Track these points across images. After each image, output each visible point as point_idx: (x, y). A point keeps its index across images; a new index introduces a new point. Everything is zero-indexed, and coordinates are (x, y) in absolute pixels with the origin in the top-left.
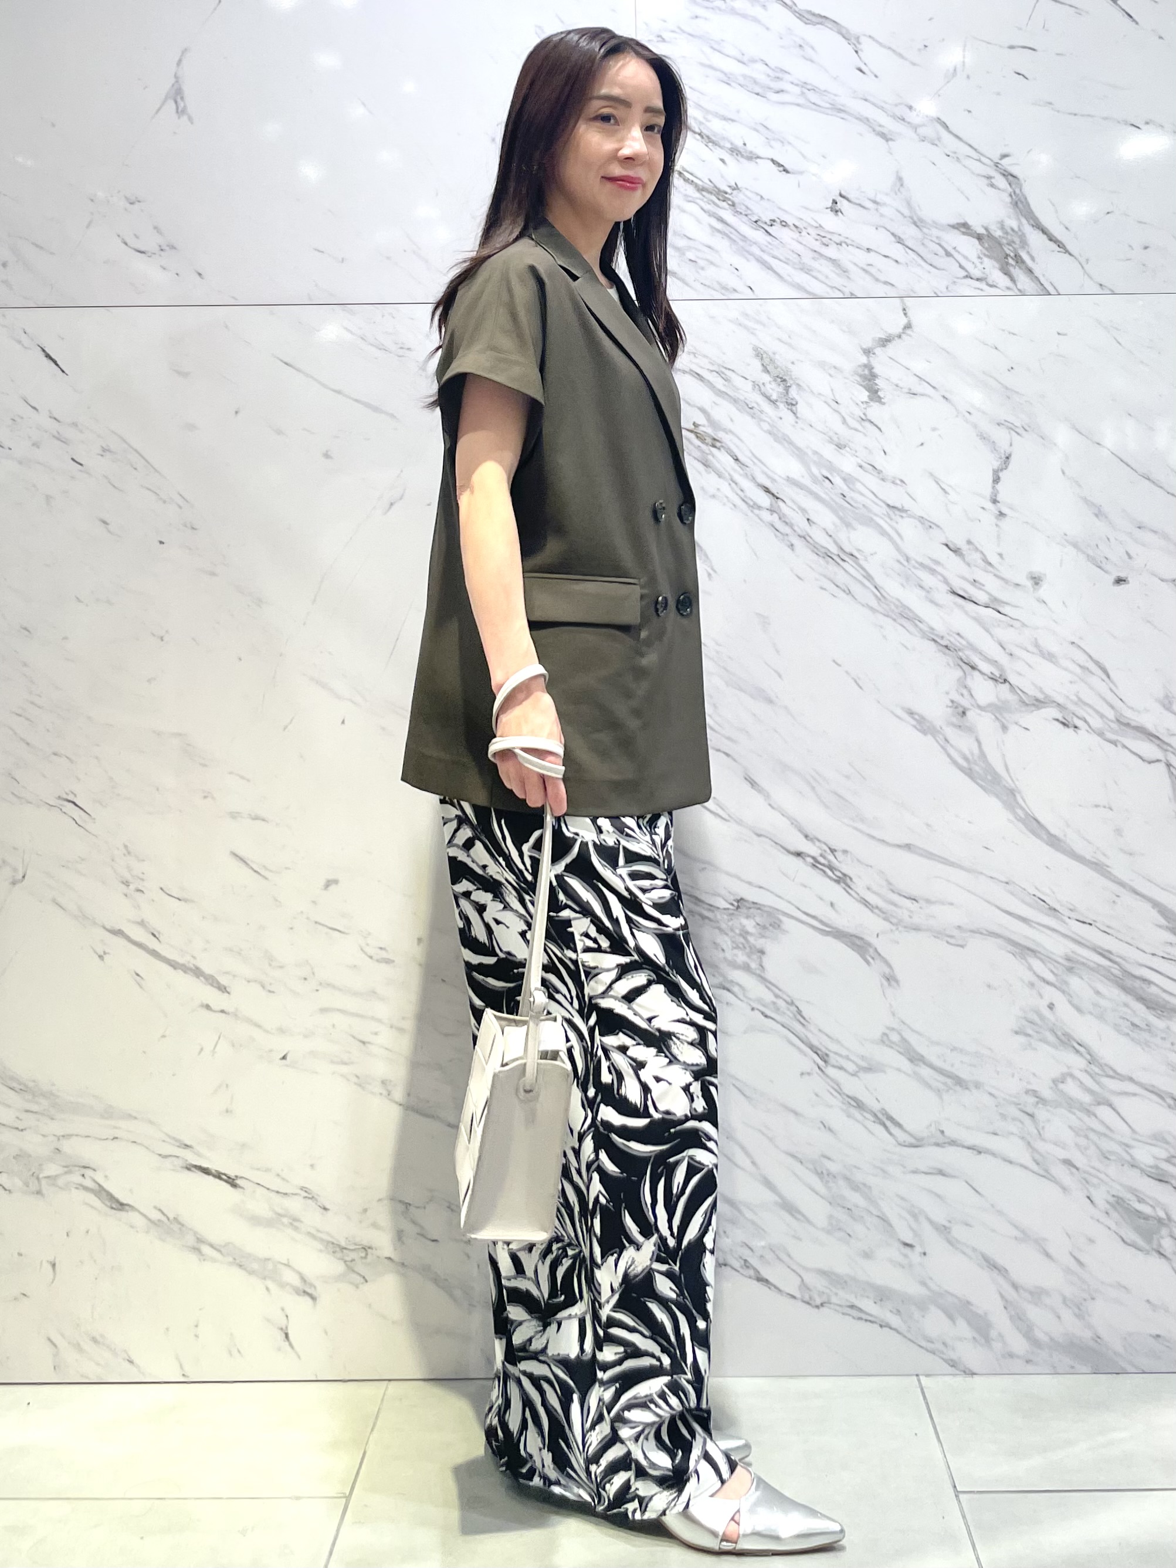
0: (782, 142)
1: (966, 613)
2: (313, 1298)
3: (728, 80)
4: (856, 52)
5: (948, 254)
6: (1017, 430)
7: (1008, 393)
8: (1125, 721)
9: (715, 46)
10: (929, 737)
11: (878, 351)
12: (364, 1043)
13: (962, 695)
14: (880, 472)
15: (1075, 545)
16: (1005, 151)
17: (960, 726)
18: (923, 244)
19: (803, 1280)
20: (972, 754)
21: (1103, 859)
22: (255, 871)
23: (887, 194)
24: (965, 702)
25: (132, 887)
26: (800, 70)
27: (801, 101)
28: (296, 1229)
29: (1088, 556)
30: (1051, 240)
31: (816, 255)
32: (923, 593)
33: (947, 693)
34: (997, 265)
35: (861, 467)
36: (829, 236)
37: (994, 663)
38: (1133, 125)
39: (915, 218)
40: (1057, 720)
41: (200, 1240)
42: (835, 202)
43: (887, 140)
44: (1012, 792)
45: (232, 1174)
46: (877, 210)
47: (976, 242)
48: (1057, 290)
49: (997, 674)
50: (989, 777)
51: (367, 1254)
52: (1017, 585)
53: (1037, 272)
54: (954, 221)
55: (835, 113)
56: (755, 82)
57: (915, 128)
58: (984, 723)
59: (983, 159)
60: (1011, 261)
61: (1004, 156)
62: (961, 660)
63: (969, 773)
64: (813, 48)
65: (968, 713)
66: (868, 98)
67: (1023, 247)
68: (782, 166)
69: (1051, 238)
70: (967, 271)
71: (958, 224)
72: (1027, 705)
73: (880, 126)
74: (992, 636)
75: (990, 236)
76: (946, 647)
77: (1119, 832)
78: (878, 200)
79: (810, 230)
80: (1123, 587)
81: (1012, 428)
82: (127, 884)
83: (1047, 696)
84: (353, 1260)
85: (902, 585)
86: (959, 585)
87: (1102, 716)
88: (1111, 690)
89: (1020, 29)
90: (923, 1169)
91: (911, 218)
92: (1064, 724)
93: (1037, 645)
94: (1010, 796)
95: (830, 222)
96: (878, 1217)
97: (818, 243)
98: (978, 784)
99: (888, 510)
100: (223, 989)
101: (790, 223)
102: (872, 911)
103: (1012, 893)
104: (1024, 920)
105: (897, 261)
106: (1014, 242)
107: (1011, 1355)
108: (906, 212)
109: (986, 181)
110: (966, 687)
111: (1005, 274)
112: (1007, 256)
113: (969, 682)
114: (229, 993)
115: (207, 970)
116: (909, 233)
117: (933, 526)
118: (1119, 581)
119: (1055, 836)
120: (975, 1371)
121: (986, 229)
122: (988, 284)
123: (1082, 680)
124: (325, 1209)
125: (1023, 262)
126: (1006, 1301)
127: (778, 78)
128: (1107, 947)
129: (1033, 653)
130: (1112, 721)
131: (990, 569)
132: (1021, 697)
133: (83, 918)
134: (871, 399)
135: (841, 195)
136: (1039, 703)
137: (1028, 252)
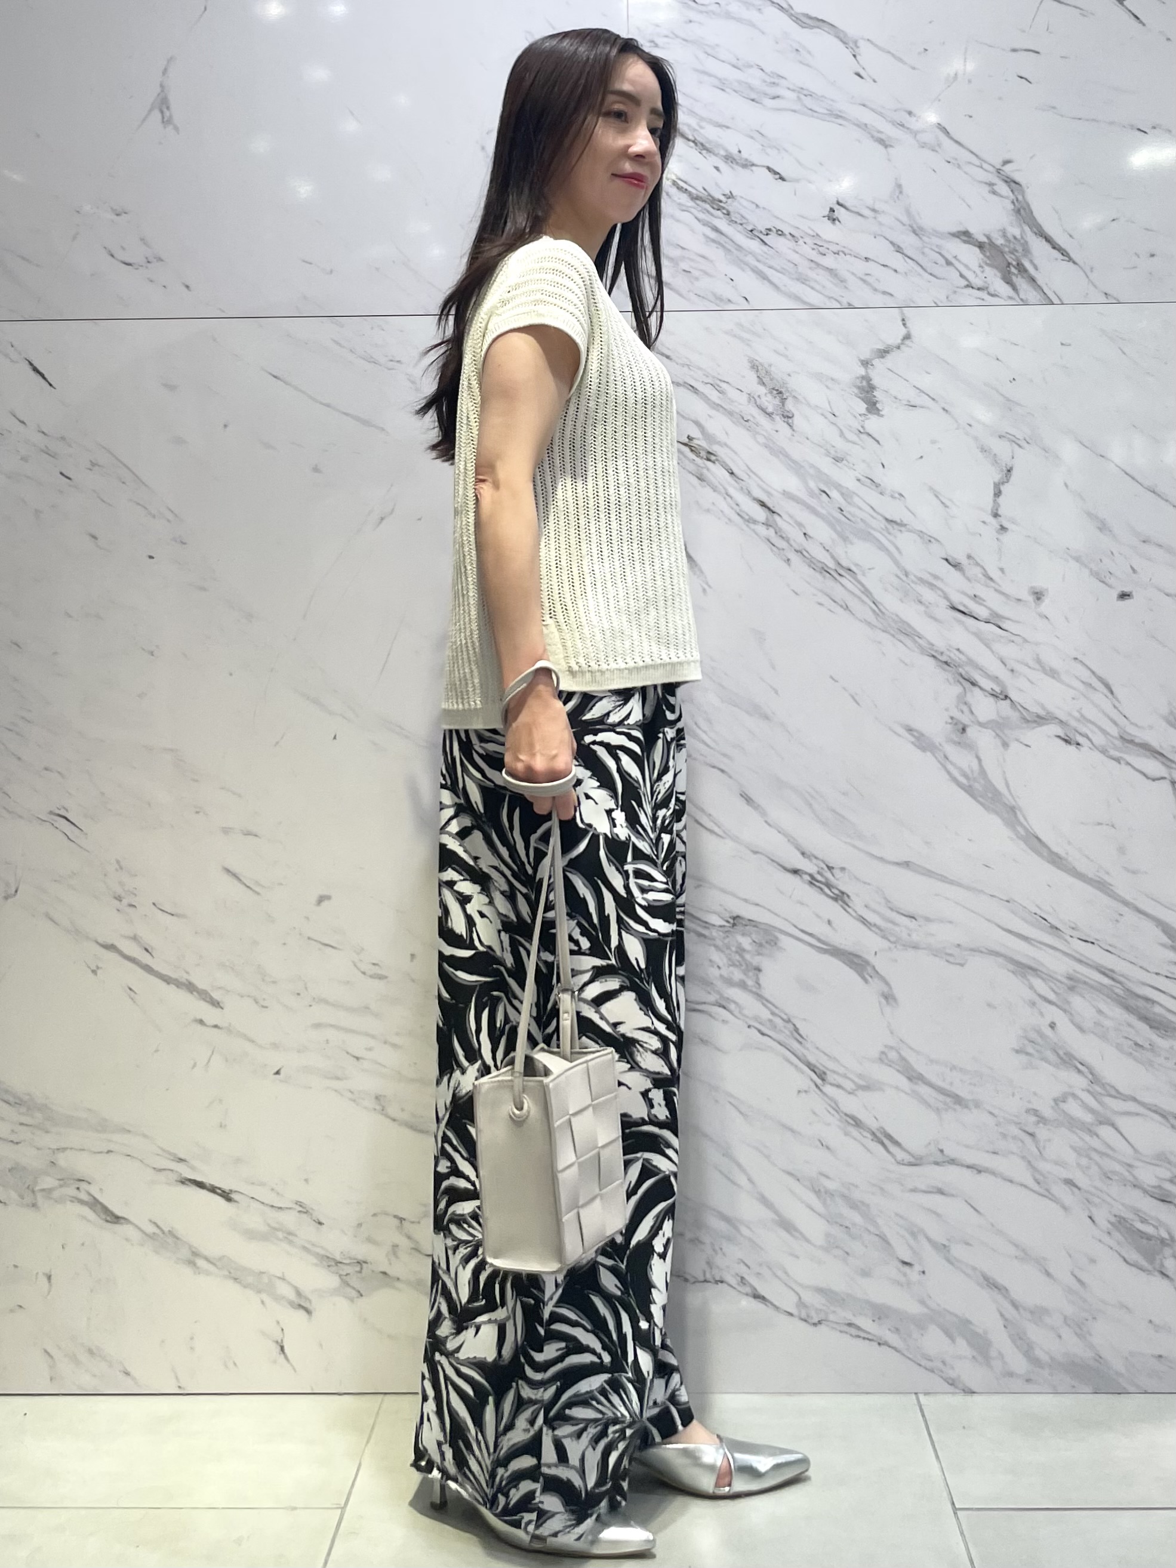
0: (778, 149)
1: (967, 629)
2: (308, 1312)
3: (722, 86)
4: (854, 56)
5: (949, 263)
6: (1019, 442)
7: (1009, 404)
8: (1129, 738)
9: (710, 51)
10: (929, 754)
11: (876, 362)
12: (358, 1058)
13: (962, 712)
14: (878, 486)
15: (1077, 559)
16: (1007, 157)
17: (959, 743)
18: (923, 253)
19: (800, 1298)
20: (972, 771)
21: (1106, 878)
22: (248, 887)
23: (886, 202)
24: (965, 719)
25: (125, 902)
26: (798, 75)
27: (797, 107)
28: (291, 1242)
29: (1091, 570)
30: (1054, 248)
31: (813, 265)
32: (922, 608)
33: (947, 710)
34: (999, 274)
35: (859, 480)
36: (826, 245)
37: (995, 679)
38: (1139, 130)
39: (915, 226)
40: (1059, 737)
41: (196, 1254)
42: (832, 210)
43: (886, 147)
44: (1013, 810)
45: (226, 1188)
46: (875, 218)
47: (977, 250)
48: (1060, 300)
49: (998, 689)
50: (990, 795)
51: (361, 1269)
52: (1019, 600)
53: (1040, 282)
54: (954, 230)
55: (834, 120)
56: (751, 88)
57: (915, 133)
58: (984, 740)
59: (985, 166)
60: (1013, 270)
61: (1006, 162)
62: (961, 675)
63: (969, 790)
64: (809, 53)
65: (968, 730)
66: (867, 103)
67: (1025, 256)
68: (778, 174)
69: (1055, 246)
70: (967, 280)
71: (959, 232)
72: (1028, 721)
73: (879, 132)
74: (993, 652)
75: (992, 244)
76: (946, 663)
77: (1122, 850)
78: (877, 207)
79: (807, 240)
80: (1127, 602)
81: (1014, 441)
82: (119, 898)
83: (1048, 713)
84: (347, 1275)
85: (901, 600)
86: (958, 599)
87: (1104, 732)
88: (1115, 707)
89: (1024, 31)
90: (923, 1188)
91: (911, 226)
92: (1066, 741)
93: (1038, 661)
94: (1011, 814)
95: (829, 232)
96: (877, 1235)
97: (814, 252)
98: (978, 801)
99: (887, 524)
100: (216, 1004)
101: (786, 232)
102: (871, 930)
103: (1013, 912)
104: (1025, 939)
105: (896, 271)
106: (1017, 251)
107: (1011, 1374)
108: (905, 219)
109: (987, 188)
110: (966, 703)
111: (1008, 283)
112: (1009, 264)
113: (969, 698)
114: (222, 1008)
115: (201, 985)
116: (908, 241)
117: (932, 540)
118: (1124, 596)
119: (1056, 855)
120: (975, 1390)
121: (988, 237)
122: (989, 294)
123: (1085, 696)
124: (320, 1223)
125: (1026, 271)
126: (1006, 1320)
127: (774, 83)
128: (1110, 967)
129: (1034, 669)
130: (1115, 738)
131: (992, 584)
132: (1022, 713)
133: (77, 933)
134: (868, 410)
135: (838, 203)
136: (1040, 720)
137: (1031, 262)
